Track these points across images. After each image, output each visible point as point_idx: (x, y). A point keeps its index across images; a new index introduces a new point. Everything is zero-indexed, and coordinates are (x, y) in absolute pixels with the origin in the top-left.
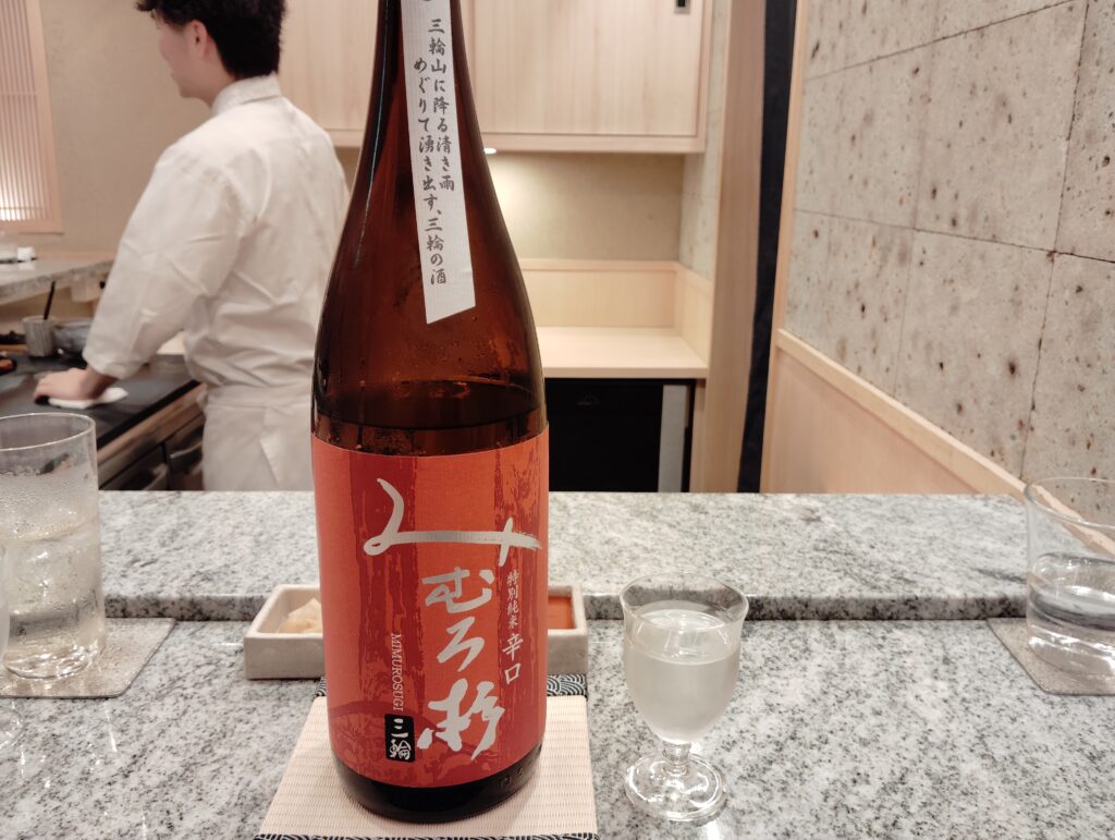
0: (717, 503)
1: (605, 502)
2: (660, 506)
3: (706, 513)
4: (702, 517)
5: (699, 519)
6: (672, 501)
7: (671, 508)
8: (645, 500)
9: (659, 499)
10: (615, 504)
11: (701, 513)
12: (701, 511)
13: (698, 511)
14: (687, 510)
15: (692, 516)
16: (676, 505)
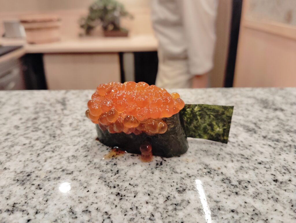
3: (282, 110)
4: (279, 113)
5: (279, 119)
8: (205, 96)
9: (219, 94)
11: (276, 110)
12: (274, 107)
13: (270, 108)
14: (257, 107)
15: (267, 114)
16: (241, 102)
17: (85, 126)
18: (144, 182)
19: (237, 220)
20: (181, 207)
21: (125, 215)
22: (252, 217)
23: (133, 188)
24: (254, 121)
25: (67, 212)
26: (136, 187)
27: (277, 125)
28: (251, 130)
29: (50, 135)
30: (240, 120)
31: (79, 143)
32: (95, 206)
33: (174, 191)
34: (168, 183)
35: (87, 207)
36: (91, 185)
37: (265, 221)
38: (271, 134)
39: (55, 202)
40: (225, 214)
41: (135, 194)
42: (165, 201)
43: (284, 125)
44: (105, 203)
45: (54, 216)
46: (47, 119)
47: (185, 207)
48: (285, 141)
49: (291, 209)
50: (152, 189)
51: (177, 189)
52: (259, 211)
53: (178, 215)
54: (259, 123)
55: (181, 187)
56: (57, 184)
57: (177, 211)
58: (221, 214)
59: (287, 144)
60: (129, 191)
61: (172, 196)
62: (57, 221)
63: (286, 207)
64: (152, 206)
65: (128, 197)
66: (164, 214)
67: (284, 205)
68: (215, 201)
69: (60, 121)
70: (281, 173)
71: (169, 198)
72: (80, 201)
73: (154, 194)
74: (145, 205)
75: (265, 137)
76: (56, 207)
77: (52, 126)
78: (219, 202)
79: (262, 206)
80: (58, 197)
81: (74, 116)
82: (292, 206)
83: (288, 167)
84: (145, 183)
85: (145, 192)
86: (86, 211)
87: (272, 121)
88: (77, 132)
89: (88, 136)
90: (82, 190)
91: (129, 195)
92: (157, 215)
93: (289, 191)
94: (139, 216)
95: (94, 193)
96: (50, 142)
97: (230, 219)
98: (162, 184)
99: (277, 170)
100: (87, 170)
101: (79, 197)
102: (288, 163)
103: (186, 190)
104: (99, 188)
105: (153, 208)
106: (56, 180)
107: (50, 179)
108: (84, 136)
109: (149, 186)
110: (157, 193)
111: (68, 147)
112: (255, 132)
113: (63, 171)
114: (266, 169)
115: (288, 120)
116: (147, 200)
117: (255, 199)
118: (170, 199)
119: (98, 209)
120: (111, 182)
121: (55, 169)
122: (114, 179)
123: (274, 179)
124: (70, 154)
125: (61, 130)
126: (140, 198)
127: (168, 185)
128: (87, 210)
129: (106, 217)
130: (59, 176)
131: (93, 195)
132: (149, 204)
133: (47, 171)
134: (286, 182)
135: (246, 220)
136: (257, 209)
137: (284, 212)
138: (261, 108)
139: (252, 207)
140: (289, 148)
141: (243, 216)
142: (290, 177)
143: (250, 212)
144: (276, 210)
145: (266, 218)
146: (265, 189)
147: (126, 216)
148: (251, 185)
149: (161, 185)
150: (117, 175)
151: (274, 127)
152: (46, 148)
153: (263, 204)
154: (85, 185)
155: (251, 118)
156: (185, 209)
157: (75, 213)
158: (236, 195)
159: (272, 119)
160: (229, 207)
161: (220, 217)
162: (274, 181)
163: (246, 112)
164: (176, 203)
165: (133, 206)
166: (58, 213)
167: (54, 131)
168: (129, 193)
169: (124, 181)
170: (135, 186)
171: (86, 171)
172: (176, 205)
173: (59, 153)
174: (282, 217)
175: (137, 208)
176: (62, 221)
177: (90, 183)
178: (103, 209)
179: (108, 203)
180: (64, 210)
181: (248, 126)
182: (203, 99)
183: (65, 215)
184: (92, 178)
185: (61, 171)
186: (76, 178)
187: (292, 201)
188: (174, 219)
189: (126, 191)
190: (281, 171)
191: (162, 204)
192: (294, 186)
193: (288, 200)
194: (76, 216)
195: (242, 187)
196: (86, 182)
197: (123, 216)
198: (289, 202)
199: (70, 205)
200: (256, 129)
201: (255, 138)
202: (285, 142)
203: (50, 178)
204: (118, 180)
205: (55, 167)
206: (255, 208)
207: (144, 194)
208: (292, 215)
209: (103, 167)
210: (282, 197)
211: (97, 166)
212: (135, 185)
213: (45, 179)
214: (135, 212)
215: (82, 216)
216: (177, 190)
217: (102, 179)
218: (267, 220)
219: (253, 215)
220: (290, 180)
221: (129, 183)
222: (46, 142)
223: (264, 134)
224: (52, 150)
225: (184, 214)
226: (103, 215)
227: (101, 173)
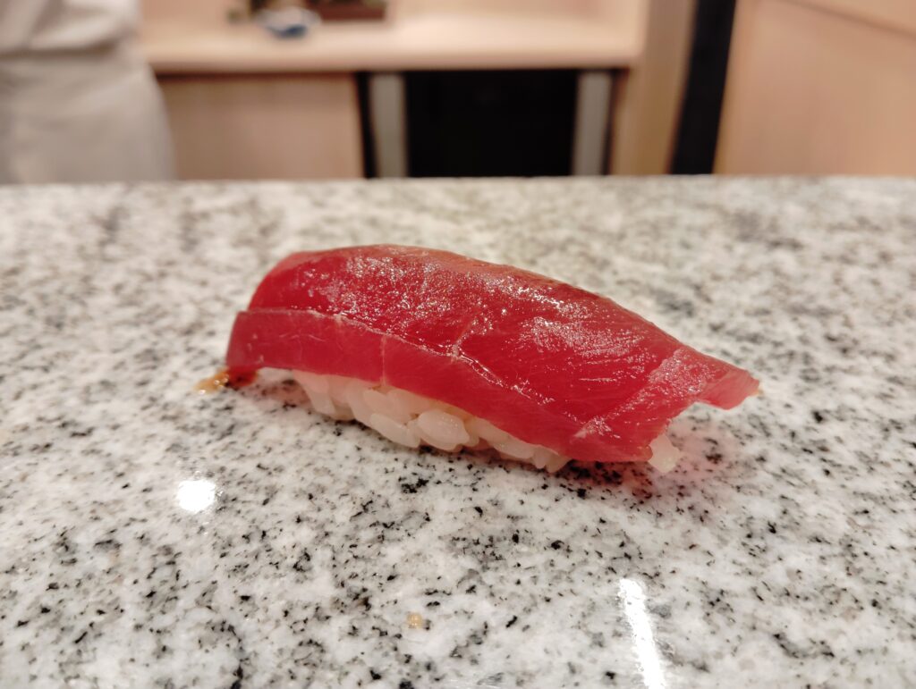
0: (812, 207)
1: (422, 209)
2: (614, 221)
3: (795, 246)
4: (785, 258)
5: (777, 272)
6: (656, 201)
7: (655, 230)
8: (563, 202)
9: (610, 197)
10: (454, 217)
11: (776, 244)
12: (772, 237)
13: (759, 239)
14: (718, 237)
15: (744, 257)
16: (672, 222)
17: (162, 292)
18: (304, 461)
19: (561, 572)
20: (401, 533)
21: (223, 556)
22: (610, 565)
23: (268, 478)
24: (697, 278)
25: (51, 545)
26: (278, 474)
27: (767, 293)
28: (677, 305)
29: (49, 321)
30: (654, 275)
31: (130, 343)
32: (138, 529)
33: (389, 487)
34: (378, 462)
35: (112, 532)
36: (139, 467)
37: (651, 578)
38: (740, 318)
39: (20, 517)
40: (529, 555)
41: (267, 494)
42: (355, 516)
43: (789, 292)
44: (170, 520)
45: (10, 556)
46: (48, 273)
47: (411, 532)
48: (779, 339)
49: (744, 544)
50: (325, 480)
51: (400, 479)
52: (638, 548)
53: (384, 556)
54: (710, 284)
55: (415, 474)
56: (36, 464)
57: (385, 542)
58: (518, 552)
59: (781, 350)
60: (251, 487)
61: (381, 502)
62: (16, 570)
63: (727, 538)
64: (313, 529)
65: (244, 502)
66: (342, 552)
67: (720, 533)
68: (509, 517)
69: (86, 279)
70: (737, 436)
71: (369, 506)
72: (94, 515)
73: (325, 496)
74: (290, 527)
75: (715, 329)
76: (23, 530)
77: (60, 292)
78: (522, 518)
79: (651, 533)
80: (32, 502)
81: (133, 263)
82: (749, 536)
83: (764, 417)
84: (307, 462)
85: (301, 490)
86: (108, 544)
87: (755, 279)
88: (130, 312)
89: (164, 322)
90: (107, 483)
91: (250, 497)
92: (321, 555)
93: (752, 490)
94: (264, 558)
95: (145, 490)
96: (43, 341)
97: (541, 568)
98: (360, 466)
99: (730, 426)
100: (137, 424)
101: (95, 502)
102: (768, 405)
103: (428, 484)
104: (163, 478)
105: (314, 534)
106: (39, 453)
107: (19, 451)
108: (151, 323)
109: (317, 470)
110: (337, 492)
111: (96, 356)
112: (690, 313)
113: (64, 425)
114: (692, 423)
115: (806, 277)
116: (300, 513)
117: (635, 513)
118: (370, 510)
119: (146, 537)
120: (203, 458)
121: (40, 419)
122: (214, 450)
123: (709, 453)
124: (94, 377)
125: (83, 304)
126: (282, 505)
127: (377, 470)
128: (109, 542)
129: (163, 559)
130: (48, 441)
131: (137, 497)
132: (305, 523)
133: (17, 426)
134: (746, 465)
135: (590, 574)
136: (633, 543)
137: (718, 554)
138: (728, 240)
139: (617, 535)
140: (784, 361)
141: (585, 562)
142: (765, 450)
143: (609, 548)
144: (692, 547)
145: (655, 568)
146: (674, 481)
147: (224, 559)
148: (633, 471)
149: (356, 468)
150: (227, 440)
151: (753, 297)
152: (28, 360)
153: (657, 526)
154: (121, 468)
155: (688, 270)
156: (411, 538)
157: (71, 549)
158: (579, 499)
159: (756, 274)
160: (547, 535)
161: (512, 562)
162: (710, 458)
163: (677, 253)
164: (387, 521)
165: (253, 530)
166: (24, 549)
167: (63, 309)
168: (251, 492)
169: (243, 459)
170: (274, 473)
171: (134, 426)
172: (385, 525)
173: (62, 373)
174: (707, 567)
175: (264, 534)
176: (30, 571)
177: (136, 462)
178: (160, 539)
179: (179, 521)
180: (41, 538)
181: (672, 295)
182: (553, 210)
183: (43, 553)
184: (148, 447)
185: (59, 427)
186: (98, 447)
187: (752, 521)
188: (369, 566)
189: (242, 486)
190: (739, 431)
191: (343, 524)
192: (770, 477)
193: (740, 518)
194: (75, 556)
195: (603, 476)
196: (127, 461)
197: (217, 556)
198: (741, 525)
199: (63, 526)
200: (697, 302)
201: (685, 329)
202: (777, 344)
203: (20, 447)
204: (225, 453)
205: (42, 415)
206: (627, 538)
207: (297, 496)
208: (741, 565)
209: (189, 414)
210: (724, 509)
211: (171, 413)
212: (275, 470)
213: (5, 448)
214: (255, 545)
215: (92, 558)
216: (402, 482)
217: (176, 451)
218: (657, 575)
219: (615, 558)
220: (762, 459)
221: (256, 462)
222: (33, 340)
223: (715, 318)
224: (43, 363)
225: (403, 553)
226: (155, 556)
227: (179, 433)
